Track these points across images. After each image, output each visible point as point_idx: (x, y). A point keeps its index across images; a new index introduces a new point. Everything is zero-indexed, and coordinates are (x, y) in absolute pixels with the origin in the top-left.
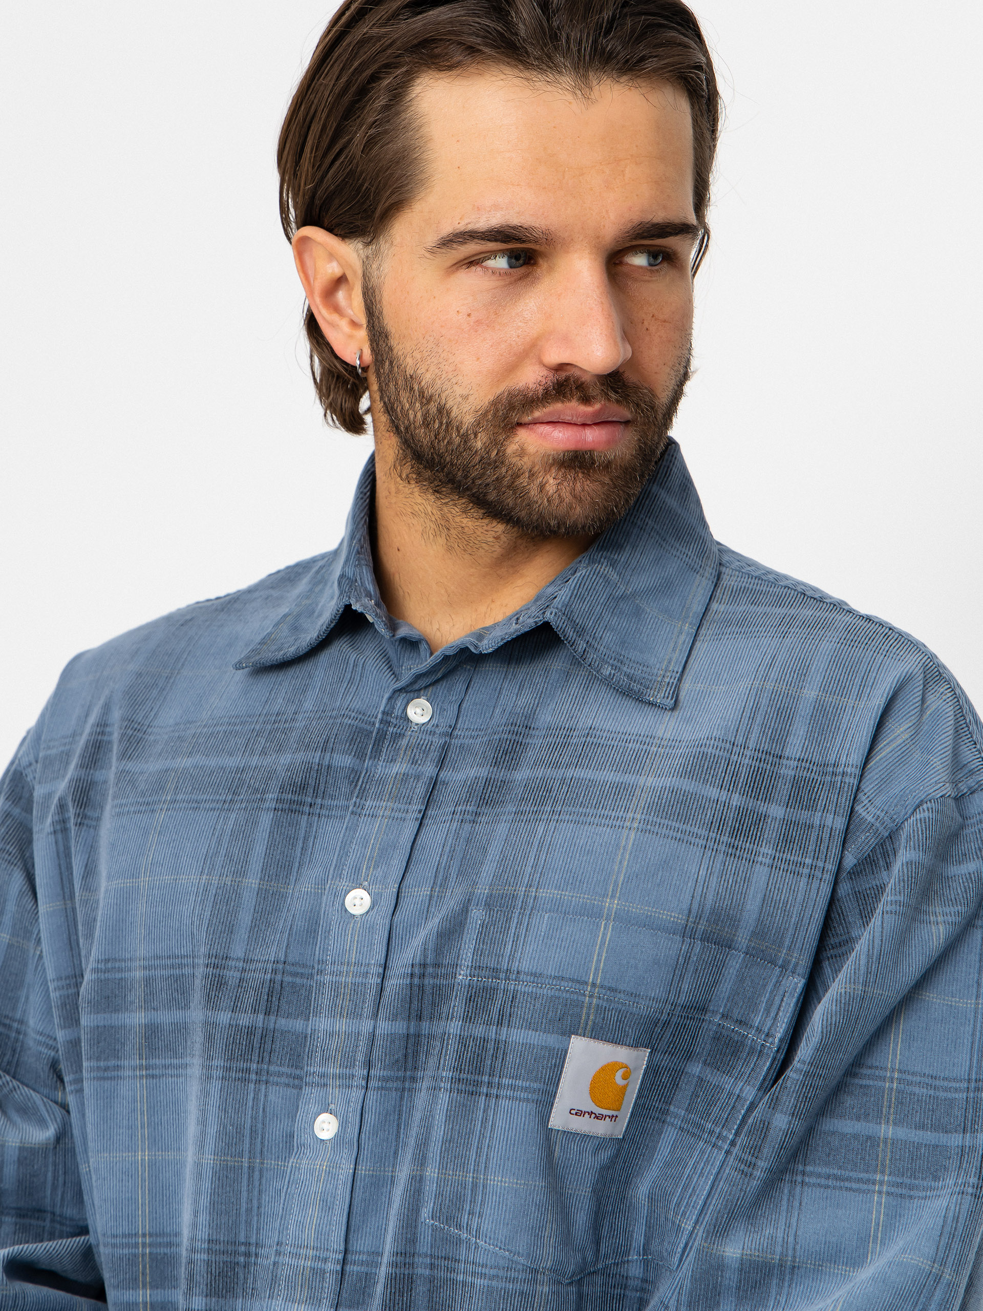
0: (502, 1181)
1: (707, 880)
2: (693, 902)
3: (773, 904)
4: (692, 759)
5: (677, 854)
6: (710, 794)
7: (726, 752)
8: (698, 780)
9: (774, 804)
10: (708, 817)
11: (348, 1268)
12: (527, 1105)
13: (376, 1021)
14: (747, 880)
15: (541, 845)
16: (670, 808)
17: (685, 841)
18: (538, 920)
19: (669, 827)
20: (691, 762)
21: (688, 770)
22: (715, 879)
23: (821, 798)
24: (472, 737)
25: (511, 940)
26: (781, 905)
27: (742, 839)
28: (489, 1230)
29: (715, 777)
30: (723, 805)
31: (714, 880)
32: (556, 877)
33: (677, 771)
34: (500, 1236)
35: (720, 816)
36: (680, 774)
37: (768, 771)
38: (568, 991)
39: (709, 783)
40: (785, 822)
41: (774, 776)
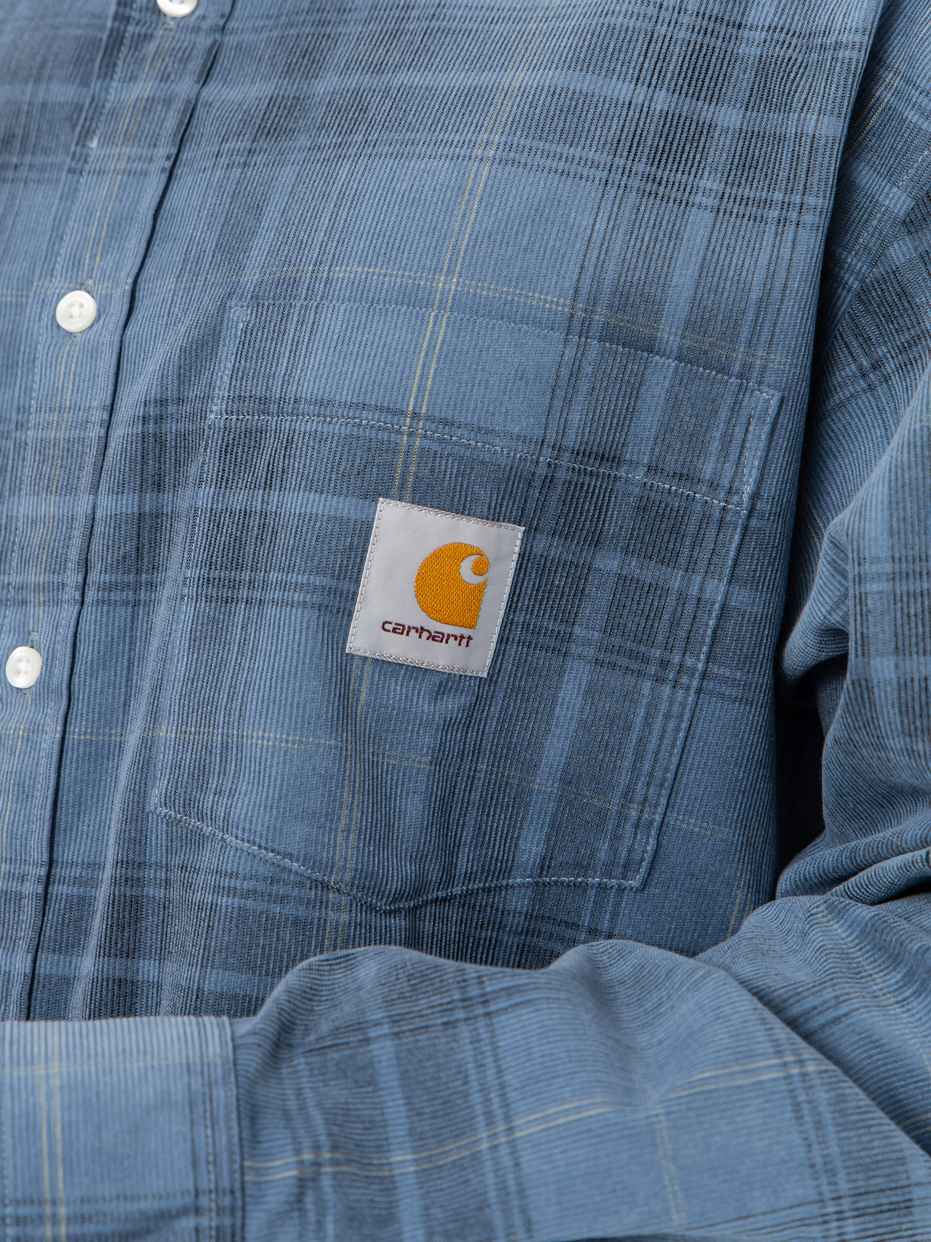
0: (263, 737)
1: (608, 238)
2: (583, 277)
3: (718, 272)
4: (589, 36)
5: (557, 197)
6: (616, 92)
7: (647, 21)
8: (597, 72)
9: (726, 105)
10: (613, 132)
11: (54, 889)
12: (303, 613)
13: (96, 495)
14: (674, 235)
15: (342, 194)
16: (549, 121)
17: (572, 175)
18: (329, 315)
19: (546, 153)
20: (587, 43)
21: (582, 56)
22: (621, 235)
23: (799, 89)
24: (255, 30)
25: (288, 350)
26: (731, 274)
27: (669, 167)
28: (242, 816)
29: (626, 64)
30: (638, 110)
31: (620, 237)
32: (362, 245)
33: (563, 58)
34: (259, 827)
35: (633, 129)
36: (567, 64)
37: (717, 50)
38: (372, 427)
39: (616, 76)
40: (743, 135)
41: (727, 59)
